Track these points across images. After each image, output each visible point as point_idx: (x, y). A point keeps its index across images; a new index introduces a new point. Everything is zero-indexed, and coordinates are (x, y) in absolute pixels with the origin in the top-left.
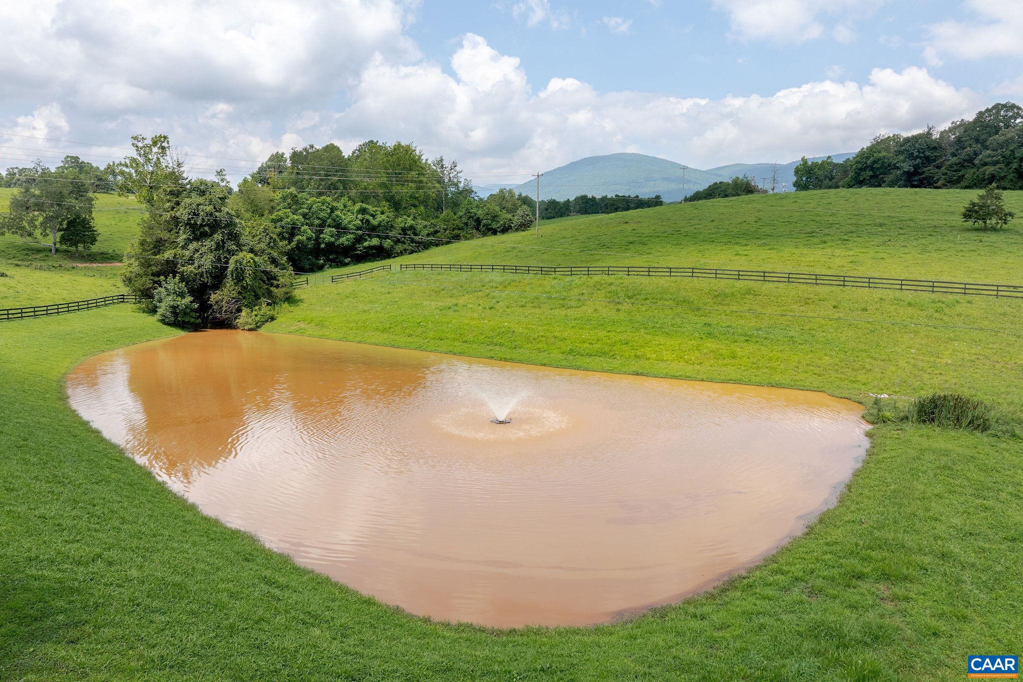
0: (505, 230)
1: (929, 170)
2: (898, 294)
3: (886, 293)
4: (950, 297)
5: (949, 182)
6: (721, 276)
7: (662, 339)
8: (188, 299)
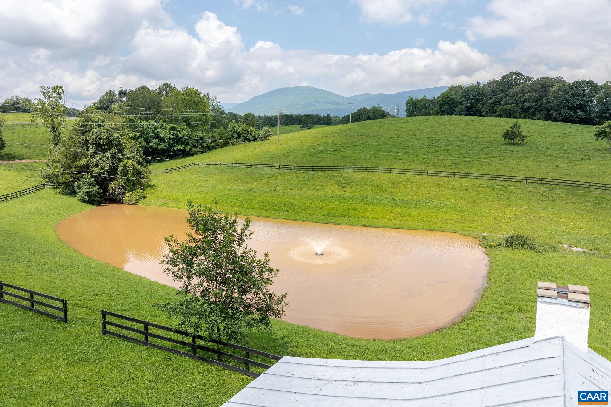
0: (255, 139)
1: (478, 106)
2: (481, 181)
3: (475, 181)
4: (505, 183)
5: (488, 113)
6: (393, 172)
7: (373, 207)
8: (97, 187)
